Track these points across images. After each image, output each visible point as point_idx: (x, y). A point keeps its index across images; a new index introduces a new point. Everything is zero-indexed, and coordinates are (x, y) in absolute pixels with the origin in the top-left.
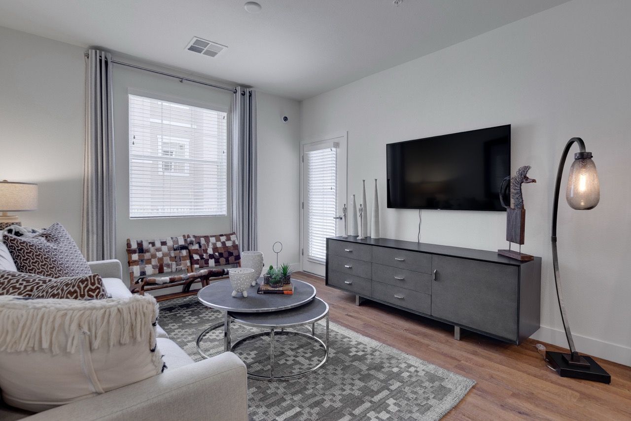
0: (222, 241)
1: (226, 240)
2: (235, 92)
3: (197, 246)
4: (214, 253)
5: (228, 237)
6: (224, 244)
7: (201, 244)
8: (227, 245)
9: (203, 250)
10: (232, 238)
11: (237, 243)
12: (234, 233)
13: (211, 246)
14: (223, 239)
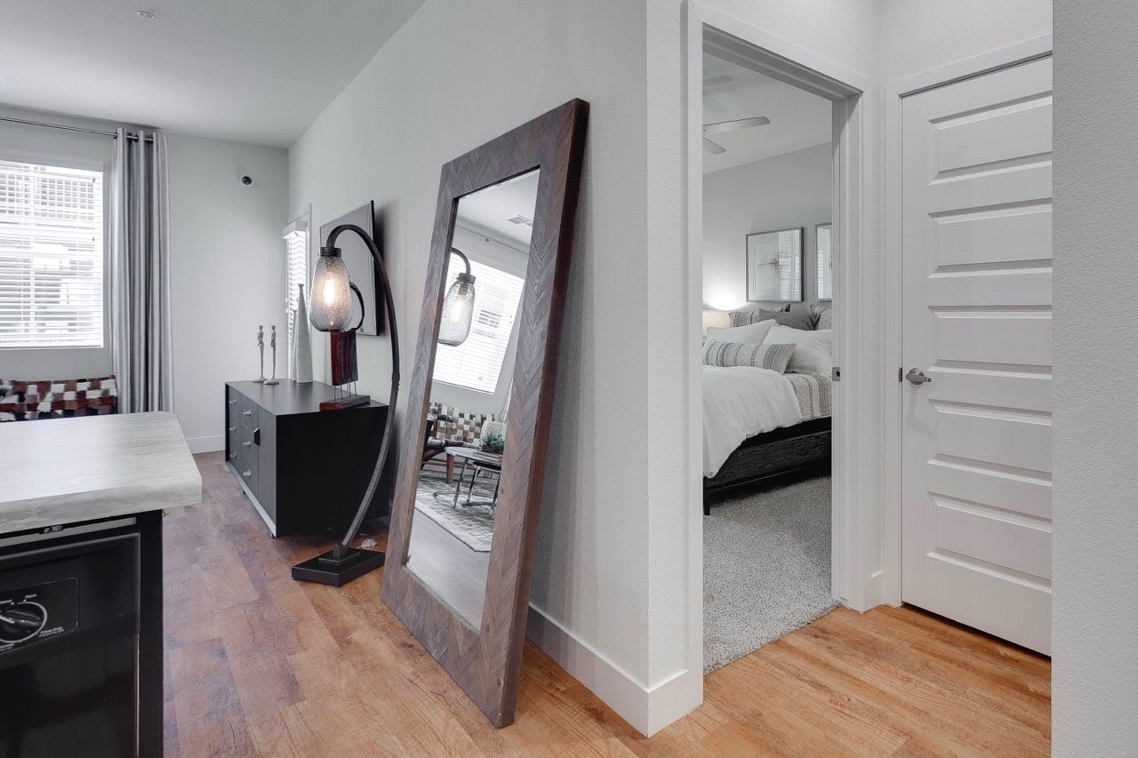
0: (79, 390)
1: (89, 389)
2: (115, 138)
3: (14, 399)
4: (52, 411)
5: (95, 384)
6: (81, 395)
7: (25, 396)
8: (88, 397)
9: (28, 405)
10: (105, 385)
11: (113, 393)
12: (113, 377)
13: (49, 397)
14: (81, 387)
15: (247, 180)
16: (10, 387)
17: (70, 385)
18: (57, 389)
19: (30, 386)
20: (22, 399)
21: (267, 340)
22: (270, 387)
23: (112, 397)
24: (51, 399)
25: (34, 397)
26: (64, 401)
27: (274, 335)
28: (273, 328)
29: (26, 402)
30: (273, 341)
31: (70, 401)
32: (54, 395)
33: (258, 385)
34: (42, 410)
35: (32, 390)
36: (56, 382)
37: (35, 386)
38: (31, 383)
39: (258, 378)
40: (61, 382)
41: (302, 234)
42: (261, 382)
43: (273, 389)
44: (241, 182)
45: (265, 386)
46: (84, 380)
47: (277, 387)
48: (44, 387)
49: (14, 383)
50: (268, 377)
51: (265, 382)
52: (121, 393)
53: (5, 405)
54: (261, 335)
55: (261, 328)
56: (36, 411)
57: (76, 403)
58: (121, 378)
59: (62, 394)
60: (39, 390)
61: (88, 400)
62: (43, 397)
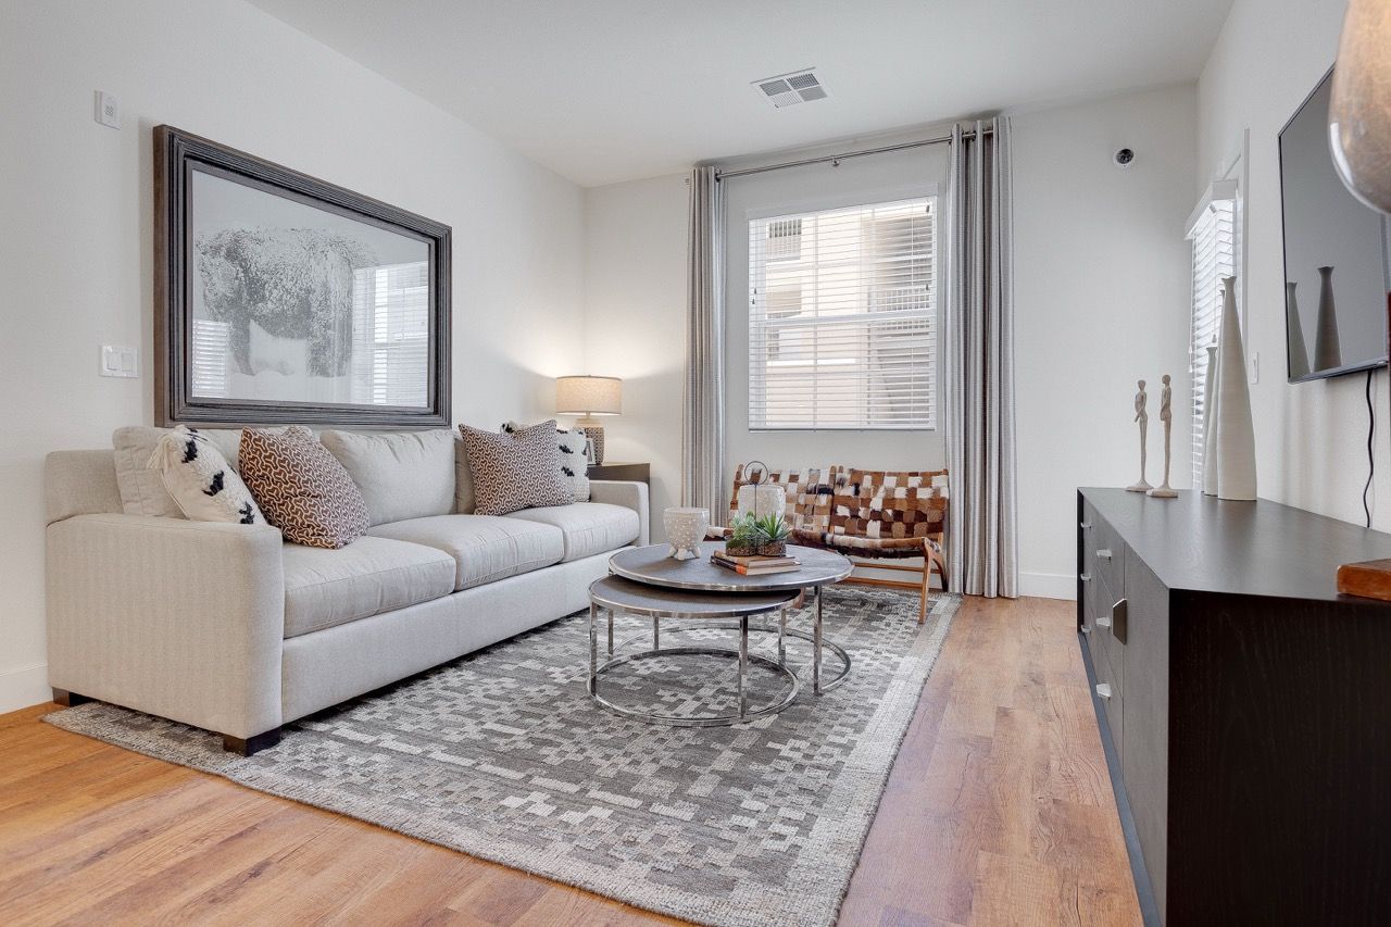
0: (910, 486)
2: (949, 142)
3: (850, 492)
4: (883, 510)
5: (927, 479)
6: (912, 492)
7: (861, 488)
8: (918, 497)
9: (862, 499)
10: (937, 481)
11: (944, 494)
12: (946, 472)
13: (881, 493)
14: (914, 482)
15: (1126, 155)
16: (849, 477)
17: (902, 479)
18: (890, 482)
19: (866, 477)
20: (857, 492)
21: (1153, 407)
22: (1158, 504)
23: (943, 499)
24: (883, 495)
25: (868, 491)
26: (894, 499)
27: (1167, 395)
28: (1167, 380)
29: (861, 496)
30: (1166, 408)
31: (901, 499)
32: (886, 490)
33: (1136, 498)
34: (874, 507)
35: (867, 482)
36: (890, 474)
37: (870, 477)
38: (867, 473)
39: (1134, 482)
40: (894, 474)
41: (1227, 205)
42: (1140, 492)
43: (1166, 507)
44: (1115, 161)
45: (1149, 500)
46: (916, 474)
47: (1173, 504)
48: (878, 477)
49: (853, 472)
50: (1155, 482)
51: (1149, 493)
52: (954, 495)
54: (1141, 400)
55: (1142, 385)
56: (869, 507)
57: (905, 504)
58: (954, 474)
59: (894, 490)
60: (873, 482)
61: (918, 500)
62: (876, 491)
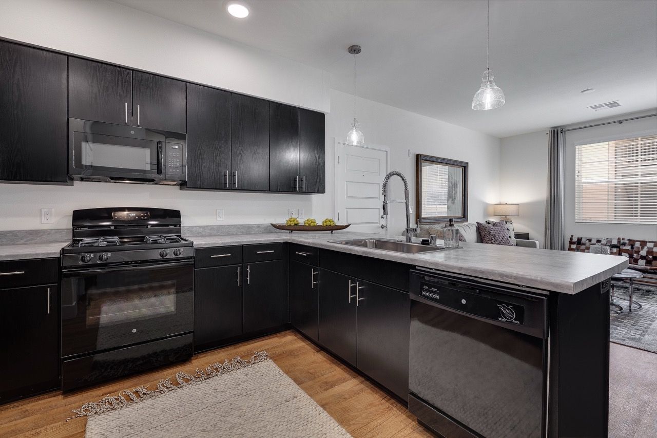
3: (629, 248)
4: (647, 256)
7: (634, 247)
13: (645, 249)
16: (628, 242)
18: (650, 245)
19: (637, 242)
20: (632, 248)
24: (647, 250)
25: (638, 248)
26: (653, 252)
29: (635, 250)
31: (656, 252)
32: (648, 248)
34: (642, 254)
35: (637, 244)
36: (650, 242)
37: (639, 243)
40: (652, 242)
48: (643, 243)
49: (629, 240)
53: (625, 249)
56: (639, 254)
59: (652, 248)
60: (641, 245)
62: (642, 248)
